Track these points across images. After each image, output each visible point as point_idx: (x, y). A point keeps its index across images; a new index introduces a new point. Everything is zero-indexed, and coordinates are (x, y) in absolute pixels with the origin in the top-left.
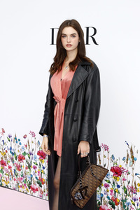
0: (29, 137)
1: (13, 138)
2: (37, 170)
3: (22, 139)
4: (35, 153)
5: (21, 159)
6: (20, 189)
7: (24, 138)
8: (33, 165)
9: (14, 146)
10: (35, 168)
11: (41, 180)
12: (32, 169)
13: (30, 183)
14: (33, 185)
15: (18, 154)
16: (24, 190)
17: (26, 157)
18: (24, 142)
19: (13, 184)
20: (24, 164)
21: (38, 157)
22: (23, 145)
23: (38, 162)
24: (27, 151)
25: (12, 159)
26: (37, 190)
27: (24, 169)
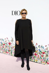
0: (6, 39)
1: (2, 39)
2: (8, 48)
3: (4, 40)
4: (8, 43)
5: (4, 45)
6: (4, 53)
7: (5, 39)
8: (7, 46)
9: (2, 41)
10: (8, 47)
11: (9, 50)
12: (7, 47)
13: (6, 51)
14: (7, 52)
15: (3, 43)
16: (5, 53)
17: (5, 44)
18: (5, 40)
19: (2, 51)
20: (5, 46)
21: (9, 44)
22: (5, 41)
23: (9, 45)
24: (6, 43)
25: (2, 45)
26: (8, 53)
27: (5, 47)
